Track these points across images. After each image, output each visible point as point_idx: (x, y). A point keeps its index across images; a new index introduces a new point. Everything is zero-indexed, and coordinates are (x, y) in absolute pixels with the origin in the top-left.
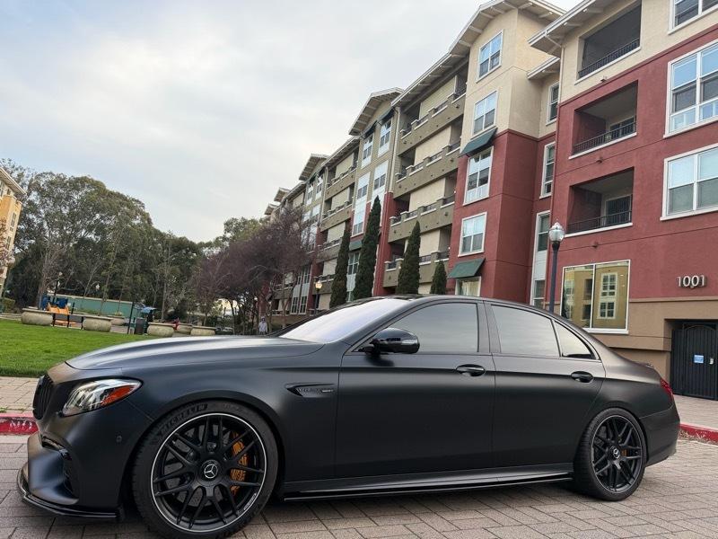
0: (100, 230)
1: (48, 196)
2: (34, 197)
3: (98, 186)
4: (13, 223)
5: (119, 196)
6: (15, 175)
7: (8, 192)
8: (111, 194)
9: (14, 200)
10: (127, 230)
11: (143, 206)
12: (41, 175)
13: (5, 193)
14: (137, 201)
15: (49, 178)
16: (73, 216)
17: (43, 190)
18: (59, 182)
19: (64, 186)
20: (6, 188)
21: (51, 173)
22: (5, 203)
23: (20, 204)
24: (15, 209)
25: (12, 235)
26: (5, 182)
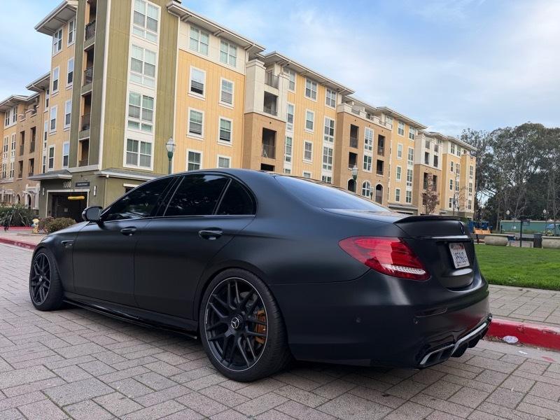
1: (499, 147)
2: (490, 150)
3: (537, 128)
4: (471, 173)
5: (558, 130)
6: (473, 139)
7: (465, 152)
8: (551, 131)
9: (468, 158)
12: (493, 133)
13: (462, 153)
15: (499, 133)
16: (519, 157)
17: (495, 143)
18: (506, 134)
19: (511, 135)
20: (462, 149)
21: (499, 129)
22: (463, 160)
23: (475, 159)
24: (472, 163)
25: (473, 181)
26: (460, 146)
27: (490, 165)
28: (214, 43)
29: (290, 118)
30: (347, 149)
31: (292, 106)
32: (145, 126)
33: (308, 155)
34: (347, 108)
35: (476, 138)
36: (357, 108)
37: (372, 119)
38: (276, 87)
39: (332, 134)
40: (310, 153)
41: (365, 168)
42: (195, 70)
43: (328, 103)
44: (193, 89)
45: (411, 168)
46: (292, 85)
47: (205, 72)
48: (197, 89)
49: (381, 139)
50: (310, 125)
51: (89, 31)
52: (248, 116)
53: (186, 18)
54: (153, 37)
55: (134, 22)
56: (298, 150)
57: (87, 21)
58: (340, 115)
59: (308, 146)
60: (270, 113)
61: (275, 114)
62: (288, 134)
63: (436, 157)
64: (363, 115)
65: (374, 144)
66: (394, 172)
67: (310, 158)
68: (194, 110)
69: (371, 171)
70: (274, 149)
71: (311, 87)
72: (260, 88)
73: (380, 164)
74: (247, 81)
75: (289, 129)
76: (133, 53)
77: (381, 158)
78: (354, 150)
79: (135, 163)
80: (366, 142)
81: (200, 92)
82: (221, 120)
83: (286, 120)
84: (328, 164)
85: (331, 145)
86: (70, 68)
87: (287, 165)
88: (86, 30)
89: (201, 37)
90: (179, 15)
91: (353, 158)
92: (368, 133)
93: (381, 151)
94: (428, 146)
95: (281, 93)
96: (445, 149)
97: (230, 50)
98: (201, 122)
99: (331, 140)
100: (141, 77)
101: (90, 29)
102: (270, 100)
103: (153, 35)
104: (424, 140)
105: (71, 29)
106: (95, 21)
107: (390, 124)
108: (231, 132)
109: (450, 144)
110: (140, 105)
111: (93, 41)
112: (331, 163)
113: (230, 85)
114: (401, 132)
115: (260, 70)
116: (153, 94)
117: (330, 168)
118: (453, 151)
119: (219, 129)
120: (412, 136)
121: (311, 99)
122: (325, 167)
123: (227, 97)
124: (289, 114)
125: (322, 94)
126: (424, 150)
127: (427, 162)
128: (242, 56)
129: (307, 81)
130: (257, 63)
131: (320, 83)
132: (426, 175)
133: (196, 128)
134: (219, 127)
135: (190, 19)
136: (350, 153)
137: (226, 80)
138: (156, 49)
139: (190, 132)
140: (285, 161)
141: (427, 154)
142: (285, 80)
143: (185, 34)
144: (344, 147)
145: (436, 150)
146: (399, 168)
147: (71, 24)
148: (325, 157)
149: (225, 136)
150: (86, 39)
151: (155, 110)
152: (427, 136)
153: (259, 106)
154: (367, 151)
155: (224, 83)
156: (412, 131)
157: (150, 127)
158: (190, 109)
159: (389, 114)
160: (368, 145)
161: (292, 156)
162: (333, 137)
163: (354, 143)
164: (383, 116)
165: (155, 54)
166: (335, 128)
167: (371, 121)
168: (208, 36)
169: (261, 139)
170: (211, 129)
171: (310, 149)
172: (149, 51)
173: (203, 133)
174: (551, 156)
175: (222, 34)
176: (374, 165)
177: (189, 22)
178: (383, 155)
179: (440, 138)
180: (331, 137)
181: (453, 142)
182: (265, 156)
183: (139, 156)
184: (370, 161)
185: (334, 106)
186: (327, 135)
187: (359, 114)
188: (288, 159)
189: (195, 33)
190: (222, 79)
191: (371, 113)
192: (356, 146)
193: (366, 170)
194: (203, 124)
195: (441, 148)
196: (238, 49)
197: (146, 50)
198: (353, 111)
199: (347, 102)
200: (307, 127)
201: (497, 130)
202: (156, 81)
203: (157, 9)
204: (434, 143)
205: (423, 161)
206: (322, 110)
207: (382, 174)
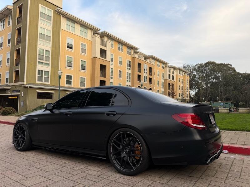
0: (217, 78)
1: (198, 71)
2: (195, 73)
3: (213, 63)
4: (188, 83)
5: (221, 64)
6: (188, 68)
7: (185, 74)
8: (218, 65)
9: (186, 76)
10: (226, 76)
11: (231, 65)
13: (184, 74)
14: (229, 64)
15: (198, 65)
16: (206, 75)
17: (197, 70)
18: (201, 66)
19: (203, 66)
20: (184, 73)
21: (198, 64)
22: (184, 77)
23: (189, 76)
24: (188, 78)
25: (188, 86)
26: (183, 71)
27: (195, 79)
28: (77, 27)
29: (112, 60)
30: (137, 73)
31: (113, 55)
32: (46, 64)
33: (120, 76)
34: (136, 56)
35: (189, 68)
36: (140, 56)
37: (146, 60)
38: (106, 46)
39: (130, 67)
40: (121, 75)
41: (144, 81)
42: (69, 38)
43: (128, 53)
44: (68, 47)
45: (163, 81)
46: (112, 45)
47: (73, 39)
48: (70, 47)
49: (151, 69)
50: (120, 63)
51: (19, 20)
52: (94, 59)
53: (64, 16)
54: (49, 24)
55: (41, 17)
56: (116, 74)
57: (17, 16)
58: (133, 59)
59: (120, 72)
60: (103, 57)
61: (105, 58)
62: (111, 67)
63: (173, 76)
64: (143, 59)
65: (148, 71)
66: (156, 83)
67: (121, 77)
68: (69, 56)
69: (147, 83)
70: (105, 74)
71: (121, 46)
72: (99, 47)
73: (150, 79)
74: (92, 43)
75: (111, 64)
76: (40, 31)
77: (151, 77)
78: (140, 74)
79: (42, 81)
80: (145, 70)
81: (71, 48)
82: (81, 60)
83: (110, 61)
84: (129, 80)
85: (130, 72)
86: (9, 37)
87: (111, 80)
88: (17, 19)
89: (71, 24)
90: (61, 14)
91: (139, 76)
92: (145, 66)
93: (151, 74)
94: (170, 72)
95: (108, 49)
96: (177, 73)
97: (84, 30)
98: (72, 61)
99: (130, 69)
100: (44, 41)
101: (19, 19)
102: (103, 52)
103: (49, 23)
104: (168, 69)
105: (9, 19)
106: (22, 16)
107: (154, 62)
108: (86, 66)
109: (178, 70)
110: (43, 54)
111: (21, 25)
112: (130, 79)
113: (85, 45)
114: (158, 66)
115: (98, 39)
116: (50, 49)
117: (130, 81)
118: (180, 73)
119: (80, 65)
120: (163, 68)
121: (121, 51)
122: (127, 81)
123: (84, 51)
124: (111, 58)
125: (125, 49)
126: (168, 73)
127: (169, 78)
128: (90, 33)
129: (119, 44)
130: (97, 36)
131: (125, 45)
132: (169, 84)
133: (70, 65)
134: (80, 64)
135: (66, 16)
136: (138, 75)
137: (83, 43)
138: (51, 29)
139: (67, 66)
140: (110, 79)
141: (169, 75)
142: (109, 43)
143: (64, 23)
144: (135, 72)
145: (173, 73)
146: (158, 81)
147: (9, 17)
148: (127, 77)
149: (83, 68)
150: (17, 24)
151: (50, 56)
152: (169, 67)
153: (98, 55)
154: (145, 74)
155: (82, 44)
156: (163, 65)
157: (48, 64)
158: (67, 56)
159: (153, 58)
160: (145, 71)
161: (113, 77)
162: (131, 68)
163: (139, 70)
164: (151, 59)
165: (50, 31)
166: (131, 64)
167: (146, 61)
168: (74, 23)
169: (100, 69)
170: (77, 65)
171: (121, 73)
172: (48, 30)
173: (73, 67)
174: (219, 75)
175: (81, 23)
176: (148, 80)
177: (66, 17)
178: (152, 76)
179: (174, 68)
180: (130, 68)
181: (180, 70)
182: (101, 77)
183: (43, 77)
184: (146, 78)
185: (130, 55)
186: (128, 67)
187: (141, 58)
188: (112, 78)
189: (69, 22)
190: (81, 42)
191: (146, 58)
192: (140, 72)
193: (145, 82)
194: (73, 62)
195: (175, 72)
196: (88, 29)
197: (46, 29)
198: (138, 57)
199: (136, 53)
200: (119, 64)
201: (197, 64)
202: (51, 43)
203: (51, 11)
204: (172, 70)
205: (168, 78)
206: (125, 56)
207: (151, 83)
